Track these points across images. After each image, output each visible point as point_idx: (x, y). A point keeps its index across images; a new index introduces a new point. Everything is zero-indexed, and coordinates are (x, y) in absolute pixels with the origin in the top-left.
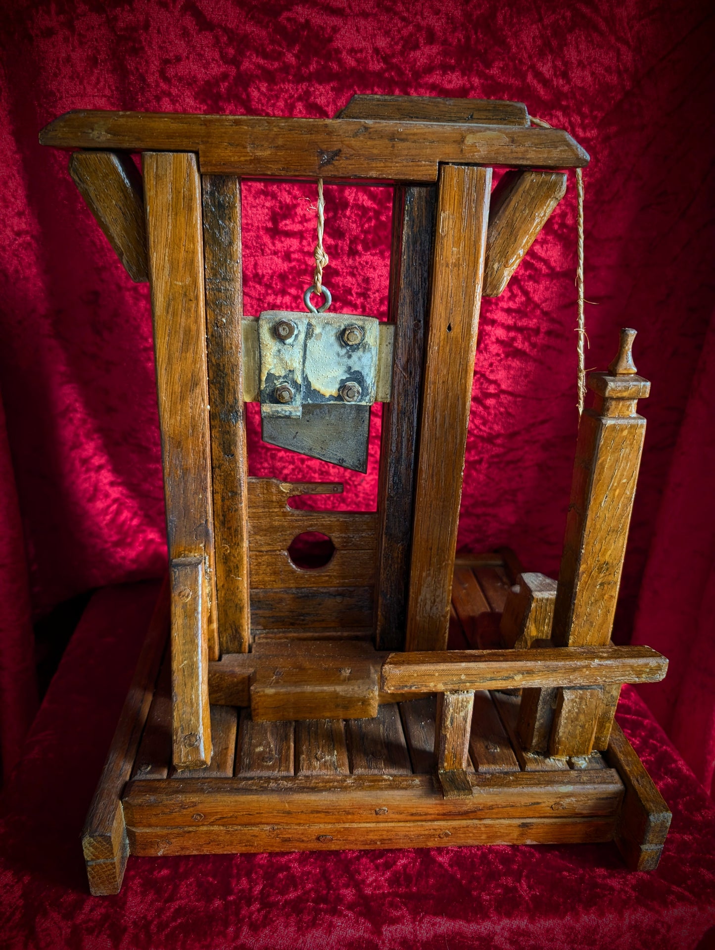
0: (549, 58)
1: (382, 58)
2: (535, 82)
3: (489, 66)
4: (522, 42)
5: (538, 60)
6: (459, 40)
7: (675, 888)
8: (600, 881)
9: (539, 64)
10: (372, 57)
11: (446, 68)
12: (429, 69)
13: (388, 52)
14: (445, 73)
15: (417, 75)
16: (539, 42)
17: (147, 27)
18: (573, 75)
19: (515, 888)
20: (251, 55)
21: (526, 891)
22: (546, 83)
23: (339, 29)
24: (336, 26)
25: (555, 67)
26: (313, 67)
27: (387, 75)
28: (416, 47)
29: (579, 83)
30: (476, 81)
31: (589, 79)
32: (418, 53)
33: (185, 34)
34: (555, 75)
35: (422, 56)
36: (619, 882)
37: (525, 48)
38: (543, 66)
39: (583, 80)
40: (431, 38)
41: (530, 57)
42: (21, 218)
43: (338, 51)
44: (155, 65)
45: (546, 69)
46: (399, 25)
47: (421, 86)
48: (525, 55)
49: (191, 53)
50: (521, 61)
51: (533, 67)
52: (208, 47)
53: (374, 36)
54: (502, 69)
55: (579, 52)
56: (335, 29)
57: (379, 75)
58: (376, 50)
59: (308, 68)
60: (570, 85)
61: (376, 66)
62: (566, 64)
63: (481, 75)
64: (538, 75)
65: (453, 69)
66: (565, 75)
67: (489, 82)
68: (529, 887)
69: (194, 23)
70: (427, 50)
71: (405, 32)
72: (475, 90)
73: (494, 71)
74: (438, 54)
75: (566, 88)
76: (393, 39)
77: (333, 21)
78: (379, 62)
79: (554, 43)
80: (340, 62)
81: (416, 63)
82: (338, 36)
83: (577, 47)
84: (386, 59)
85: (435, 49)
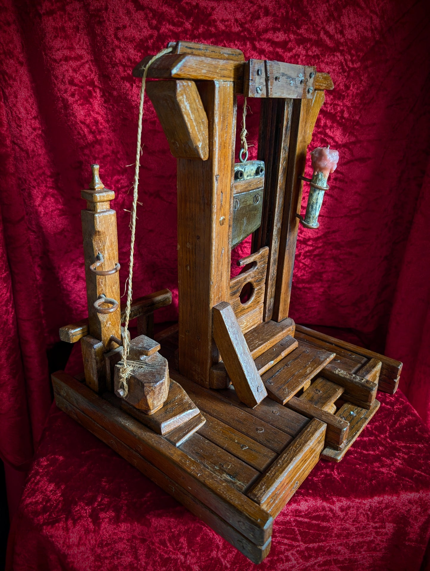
0: (333, 23)
1: (239, 24)
2: (325, 36)
3: (299, 28)
4: (318, 14)
5: (326, 24)
6: (282, 14)
7: (416, 471)
8: (376, 469)
9: (327, 27)
10: (234, 24)
11: (275, 30)
12: (266, 31)
13: (243, 21)
14: (275, 32)
15: (259, 33)
16: (327, 14)
17: (106, 9)
18: (346, 32)
19: (331, 474)
20: (166, 24)
21: (337, 475)
22: (331, 37)
23: (215, 8)
24: (213, 6)
25: (336, 28)
26: (201, 30)
27: (242, 34)
28: (259, 18)
29: (350, 37)
30: (292, 36)
31: (355, 34)
32: (260, 21)
33: (128, 13)
34: (336, 32)
35: (262, 23)
36: (387, 469)
37: (319, 18)
38: (329, 28)
39: (352, 35)
40: (267, 13)
41: (322, 23)
42: (36, 120)
43: (215, 21)
44: (111, 31)
45: (331, 29)
46: (249, 5)
47: (261, 40)
48: (320, 22)
49: (131, 23)
50: (317, 25)
51: (324, 28)
52: (141, 20)
53: (235, 12)
54: (306, 29)
55: (349, 19)
56: (213, 9)
57: (238, 34)
58: (236, 20)
59: (198, 30)
60: (344, 38)
61: (236, 29)
62: (343, 26)
63: (295, 33)
64: (327, 33)
65: (279, 30)
66: (342, 33)
67: (299, 37)
68: (339, 473)
69: (133, 6)
70: (264, 20)
71: (252, 10)
72: (292, 42)
73: (302, 31)
74: (271, 21)
75: (342, 40)
76: (245, 14)
77: (211, 4)
78: (238, 27)
79: (335, 14)
80: (216, 27)
81: (258, 27)
82: (215, 13)
83: (349, 16)
84: (242, 25)
85: (269, 19)
